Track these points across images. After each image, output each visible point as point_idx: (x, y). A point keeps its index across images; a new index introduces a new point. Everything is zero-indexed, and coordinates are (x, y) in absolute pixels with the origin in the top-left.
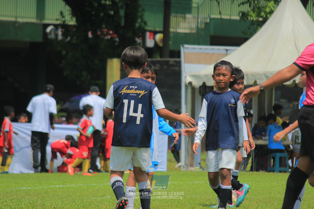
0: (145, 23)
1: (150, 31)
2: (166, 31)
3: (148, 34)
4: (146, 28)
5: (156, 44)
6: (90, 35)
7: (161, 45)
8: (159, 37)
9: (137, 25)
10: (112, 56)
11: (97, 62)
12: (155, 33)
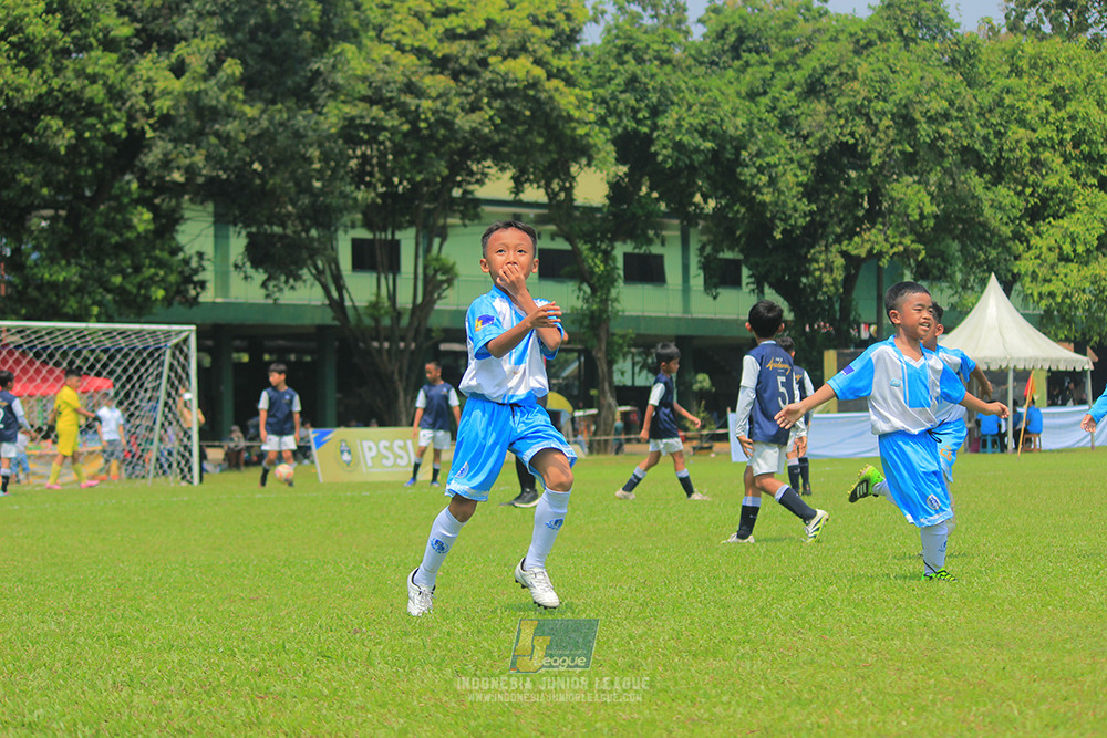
0: (860, 316)
1: (865, 324)
2: (879, 323)
3: (863, 326)
4: (861, 320)
5: (871, 335)
6: (807, 328)
7: (875, 336)
8: (873, 328)
9: (852, 318)
10: (829, 348)
11: (814, 353)
12: (869, 325)
